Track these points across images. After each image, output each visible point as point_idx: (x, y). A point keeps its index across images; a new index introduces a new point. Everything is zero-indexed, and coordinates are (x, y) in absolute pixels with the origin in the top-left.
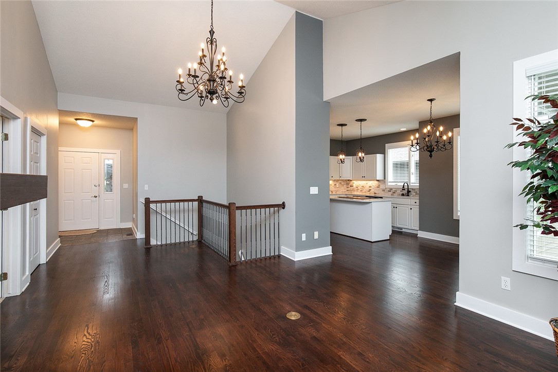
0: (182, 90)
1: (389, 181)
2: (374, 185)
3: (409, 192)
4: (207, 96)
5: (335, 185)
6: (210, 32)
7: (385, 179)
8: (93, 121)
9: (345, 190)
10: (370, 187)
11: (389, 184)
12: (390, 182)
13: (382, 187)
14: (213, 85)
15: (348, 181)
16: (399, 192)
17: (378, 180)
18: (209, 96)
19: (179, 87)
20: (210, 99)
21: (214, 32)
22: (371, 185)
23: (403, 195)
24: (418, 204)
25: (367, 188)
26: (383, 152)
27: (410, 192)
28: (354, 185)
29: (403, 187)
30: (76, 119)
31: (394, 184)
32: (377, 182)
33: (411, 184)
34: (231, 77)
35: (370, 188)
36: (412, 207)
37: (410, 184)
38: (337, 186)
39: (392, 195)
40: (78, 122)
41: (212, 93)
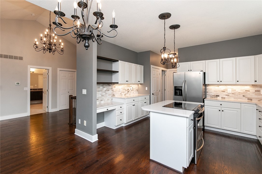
14: (51, 47)
41: (50, 49)
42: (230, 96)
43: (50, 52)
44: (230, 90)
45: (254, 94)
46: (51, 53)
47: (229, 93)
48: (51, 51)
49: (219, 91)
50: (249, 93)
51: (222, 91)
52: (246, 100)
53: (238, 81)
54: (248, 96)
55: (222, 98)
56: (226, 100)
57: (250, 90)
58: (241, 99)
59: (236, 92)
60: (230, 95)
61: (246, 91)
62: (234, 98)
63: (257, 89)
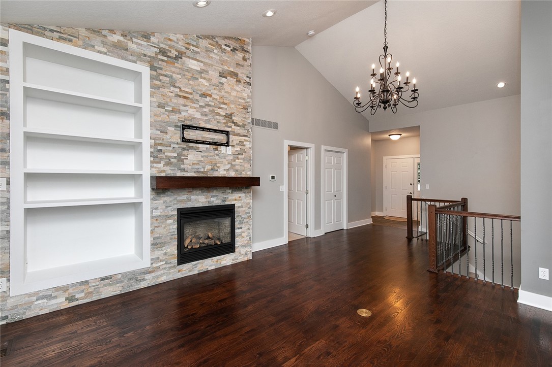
0: (358, 104)
4: (380, 106)
6: (384, 48)
8: (400, 135)
14: (387, 96)
18: (382, 105)
19: (357, 102)
20: (384, 108)
21: (387, 47)
30: (390, 135)
34: (415, 85)
40: (391, 137)
41: (385, 102)
43: (385, 108)
46: (389, 109)
48: (388, 105)
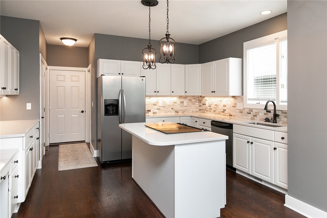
1: (248, 97)
2: (229, 103)
3: (276, 116)
5: (182, 102)
7: (242, 94)
9: (198, 110)
10: (225, 106)
11: (249, 102)
12: (249, 99)
13: (239, 106)
15: (200, 99)
16: (262, 115)
17: (234, 97)
22: (225, 104)
23: (267, 120)
24: (285, 141)
25: (221, 108)
26: (240, 54)
27: (278, 116)
28: (207, 103)
29: (266, 108)
31: (255, 102)
32: (232, 99)
33: (281, 104)
35: (225, 108)
36: (277, 145)
37: (278, 103)
38: (185, 104)
39: (252, 119)
42: (161, 110)
44: (161, 102)
45: (180, 106)
47: (160, 107)
49: (150, 104)
50: (177, 105)
51: (153, 105)
52: (174, 114)
53: (173, 92)
54: (175, 109)
55: (153, 113)
56: (158, 115)
57: (177, 102)
58: (170, 113)
59: (166, 105)
60: (161, 108)
61: (174, 103)
62: (165, 112)
63: (182, 100)
